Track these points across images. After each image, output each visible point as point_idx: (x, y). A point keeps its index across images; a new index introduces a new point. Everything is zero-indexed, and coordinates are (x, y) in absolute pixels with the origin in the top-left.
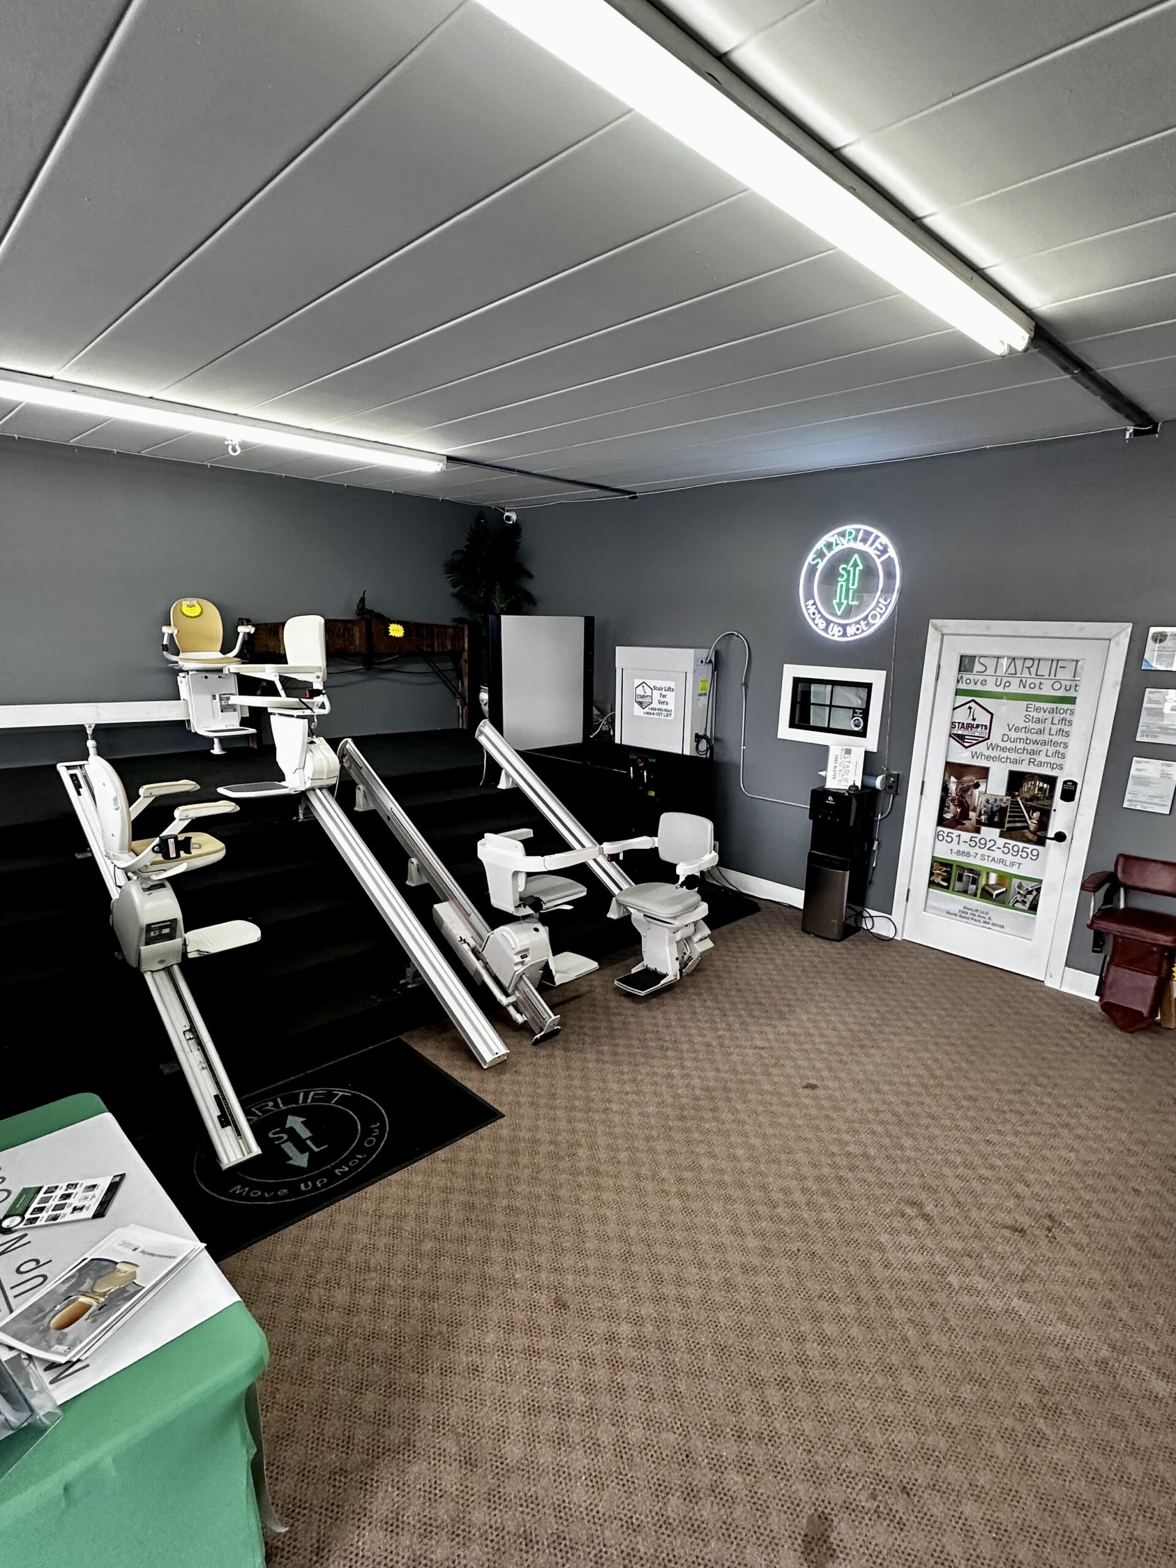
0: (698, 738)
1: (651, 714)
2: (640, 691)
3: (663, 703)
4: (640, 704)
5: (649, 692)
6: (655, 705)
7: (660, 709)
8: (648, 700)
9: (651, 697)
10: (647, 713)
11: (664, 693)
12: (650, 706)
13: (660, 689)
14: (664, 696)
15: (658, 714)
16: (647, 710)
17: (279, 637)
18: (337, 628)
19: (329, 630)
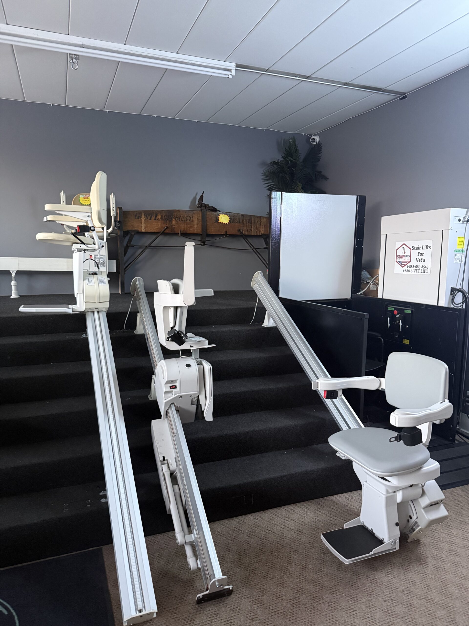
0: (454, 291)
1: (409, 271)
2: (400, 252)
3: (420, 260)
4: (400, 263)
5: (408, 252)
6: (414, 262)
7: (417, 267)
8: (407, 259)
9: (410, 256)
10: (406, 271)
11: (421, 251)
12: (409, 265)
13: (418, 248)
14: (422, 254)
15: (416, 271)
16: (405, 268)
17: (141, 220)
18: (182, 216)
19: (176, 217)
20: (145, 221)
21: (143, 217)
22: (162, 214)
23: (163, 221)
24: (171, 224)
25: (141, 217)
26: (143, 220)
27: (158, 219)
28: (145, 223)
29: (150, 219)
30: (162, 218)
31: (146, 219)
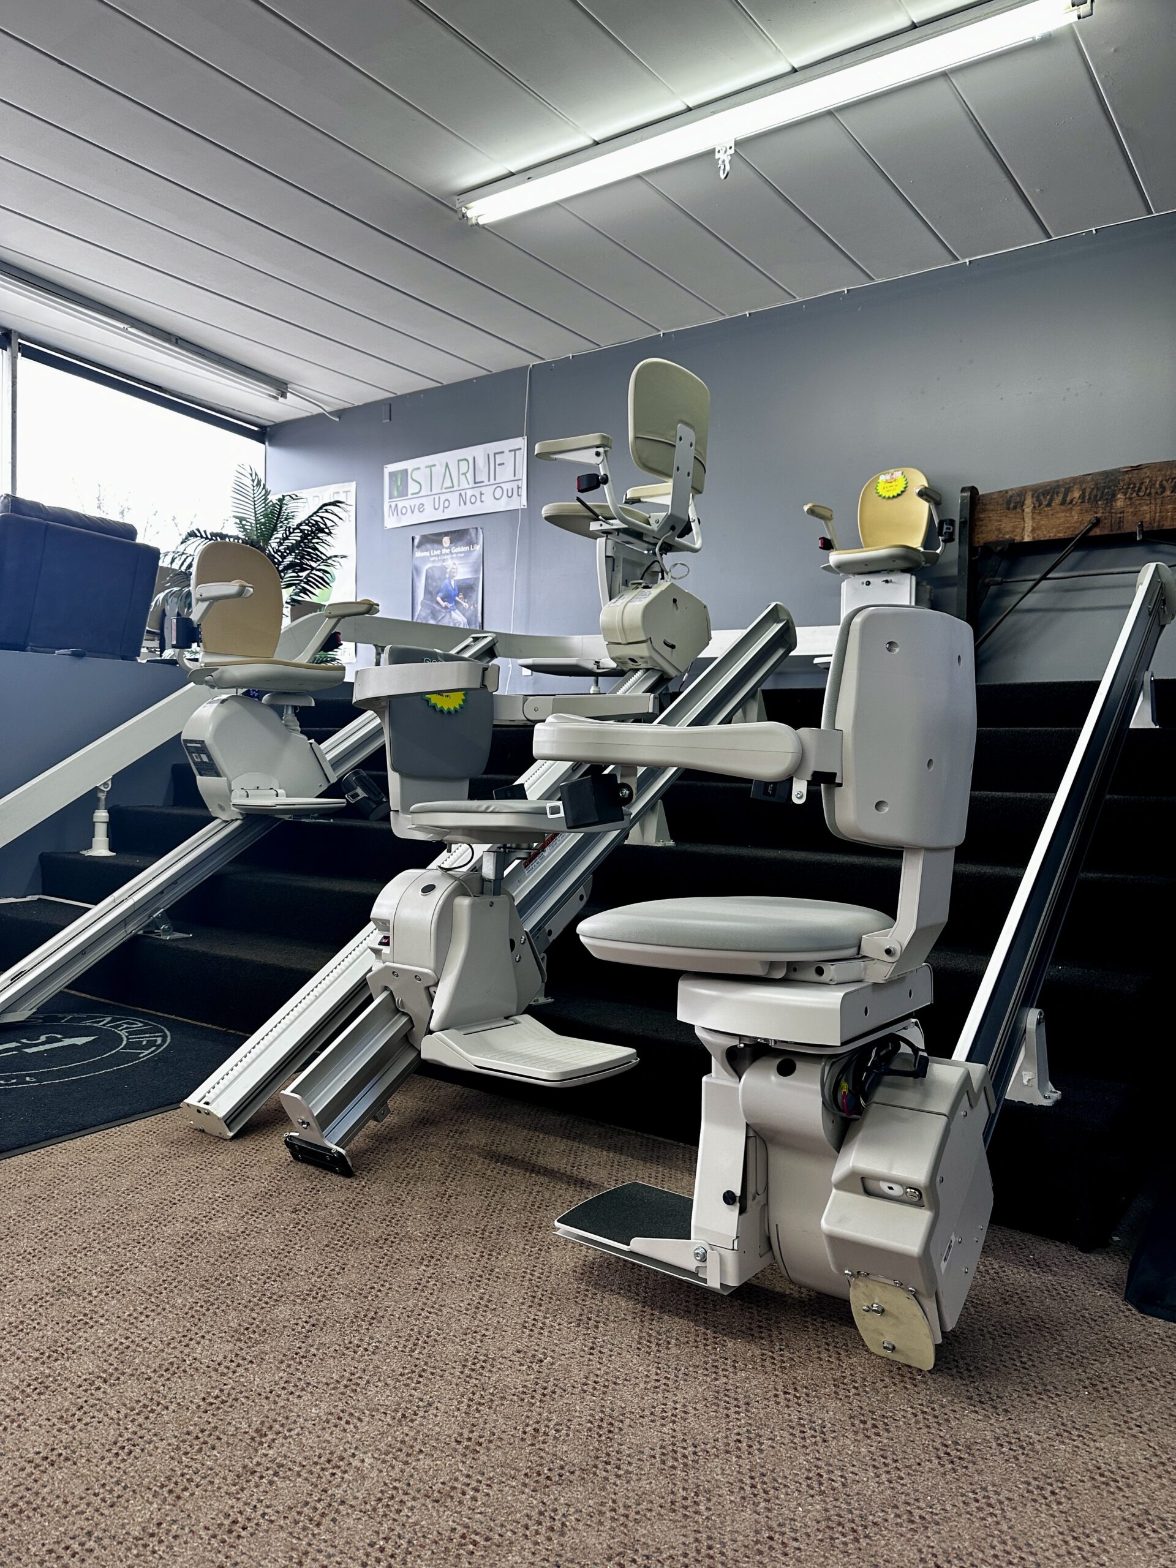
17: (1023, 511)
18: (1148, 481)
19: (1128, 488)
20: (1033, 513)
21: (1029, 502)
22: (1084, 486)
23: (1087, 505)
24: (1112, 507)
25: (1023, 504)
26: (1028, 510)
27: (1072, 501)
28: (1033, 519)
29: (1049, 505)
30: (1082, 496)
31: (1037, 505)
